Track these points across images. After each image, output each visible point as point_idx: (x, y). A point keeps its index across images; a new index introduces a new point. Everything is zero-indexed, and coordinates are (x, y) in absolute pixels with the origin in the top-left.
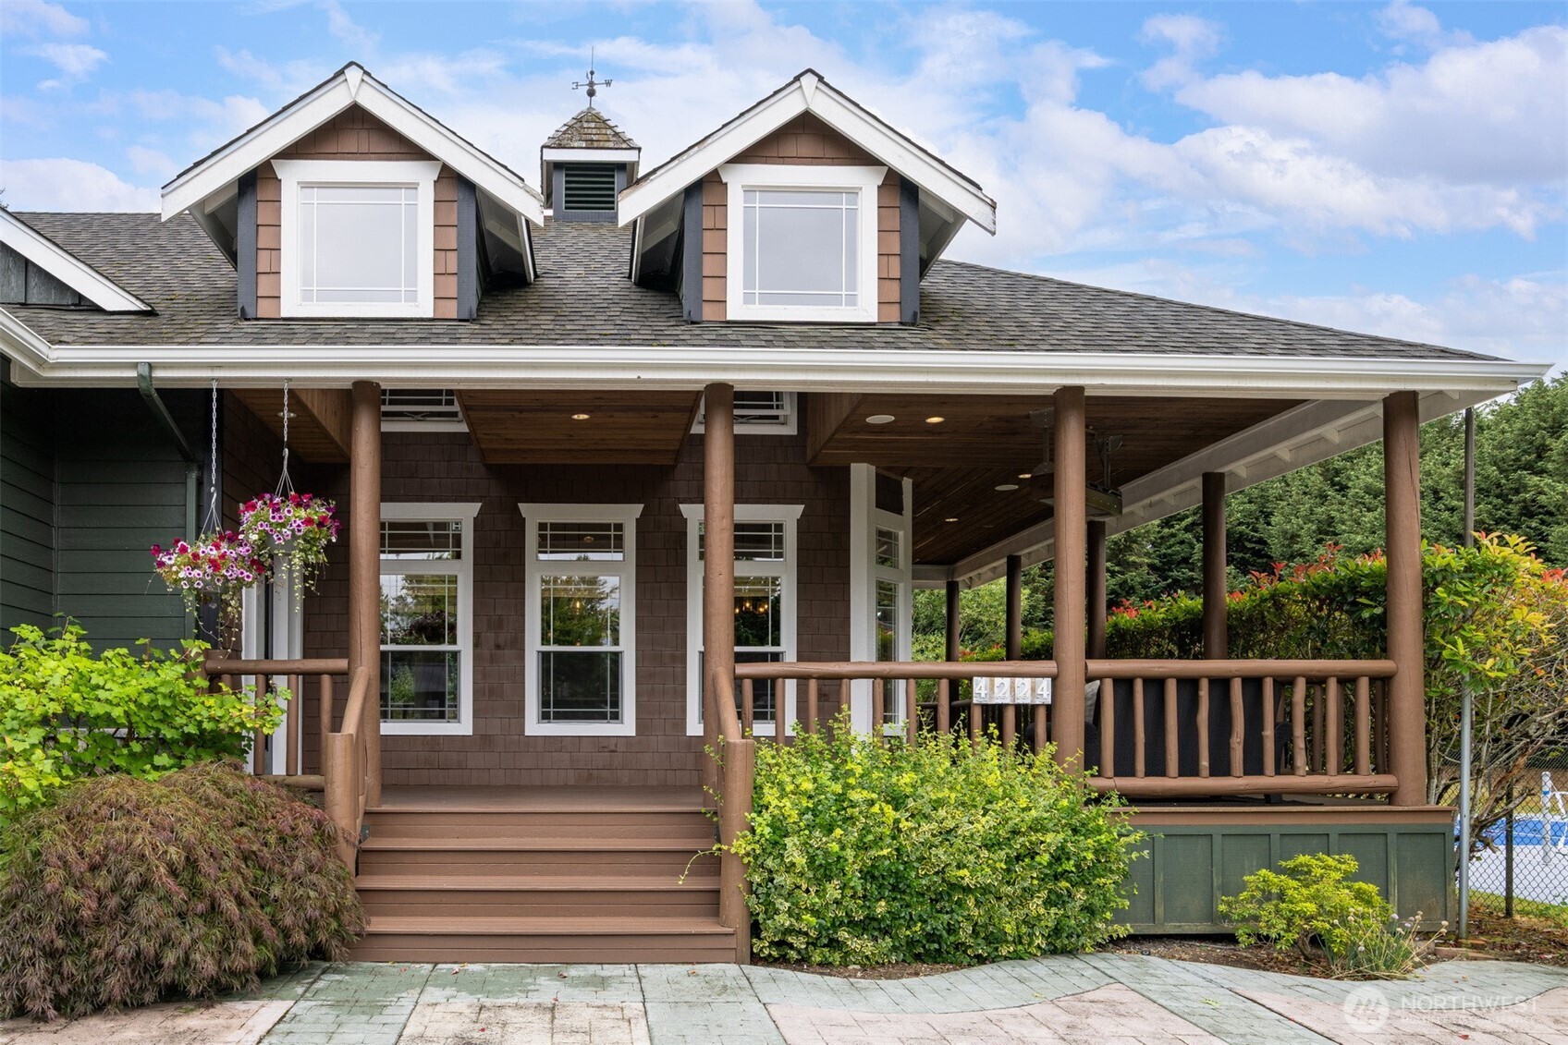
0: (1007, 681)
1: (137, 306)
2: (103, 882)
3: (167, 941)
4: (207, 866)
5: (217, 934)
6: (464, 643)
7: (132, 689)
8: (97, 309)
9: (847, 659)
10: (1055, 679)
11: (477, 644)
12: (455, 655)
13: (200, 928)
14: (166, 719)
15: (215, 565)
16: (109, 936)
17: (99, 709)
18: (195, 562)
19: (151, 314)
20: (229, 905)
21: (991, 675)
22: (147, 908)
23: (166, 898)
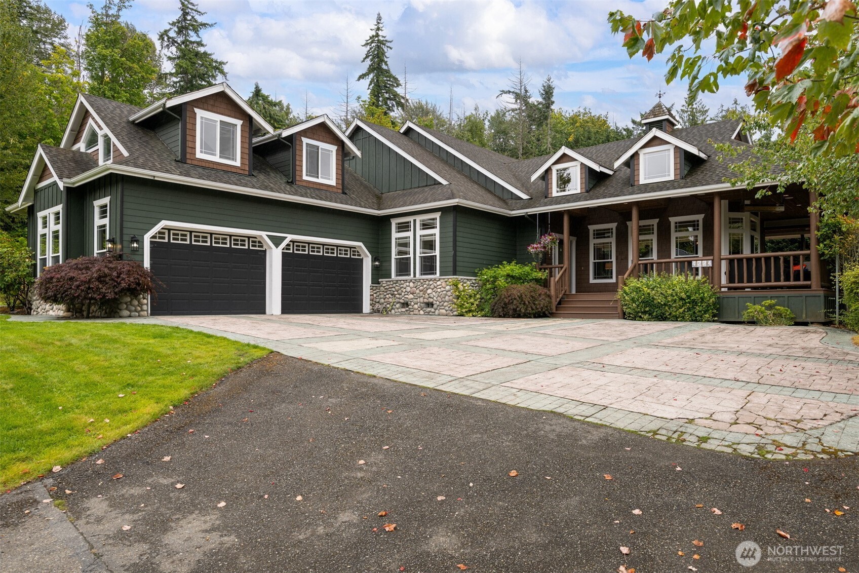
0: (700, 262)
1: (529, 197)
2: (510, 298)
3: (517, 307)
4: (524, 296)
5: (525, 307)
6: (614, 259)
7: (520, 271)
8: (522, 199)
9: (670, 258)
10: (713, 260)
11: (617, 259)
12: (612, 262)
13: (523, 306)
14: (527, 276)
15: (536, 248)
16: (510, 306)
17: (514, 274)
18: (533, 248)
19: (531, 199)
20: (527, 303)
21: (696, 260)
22: (515, 302)
23: (518, 301)
